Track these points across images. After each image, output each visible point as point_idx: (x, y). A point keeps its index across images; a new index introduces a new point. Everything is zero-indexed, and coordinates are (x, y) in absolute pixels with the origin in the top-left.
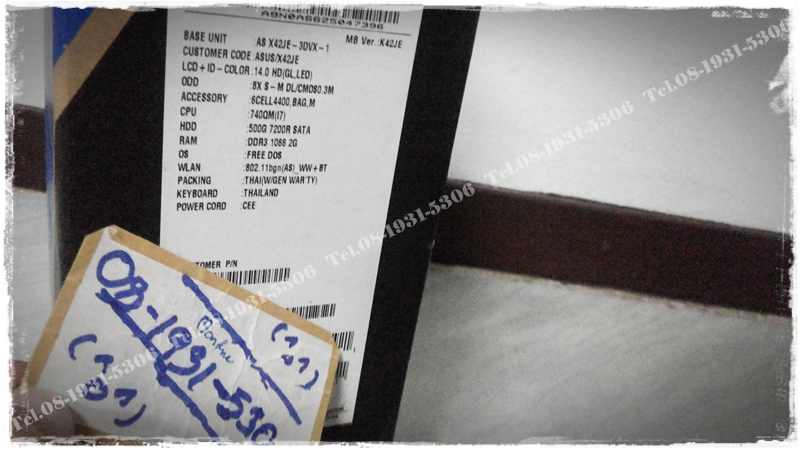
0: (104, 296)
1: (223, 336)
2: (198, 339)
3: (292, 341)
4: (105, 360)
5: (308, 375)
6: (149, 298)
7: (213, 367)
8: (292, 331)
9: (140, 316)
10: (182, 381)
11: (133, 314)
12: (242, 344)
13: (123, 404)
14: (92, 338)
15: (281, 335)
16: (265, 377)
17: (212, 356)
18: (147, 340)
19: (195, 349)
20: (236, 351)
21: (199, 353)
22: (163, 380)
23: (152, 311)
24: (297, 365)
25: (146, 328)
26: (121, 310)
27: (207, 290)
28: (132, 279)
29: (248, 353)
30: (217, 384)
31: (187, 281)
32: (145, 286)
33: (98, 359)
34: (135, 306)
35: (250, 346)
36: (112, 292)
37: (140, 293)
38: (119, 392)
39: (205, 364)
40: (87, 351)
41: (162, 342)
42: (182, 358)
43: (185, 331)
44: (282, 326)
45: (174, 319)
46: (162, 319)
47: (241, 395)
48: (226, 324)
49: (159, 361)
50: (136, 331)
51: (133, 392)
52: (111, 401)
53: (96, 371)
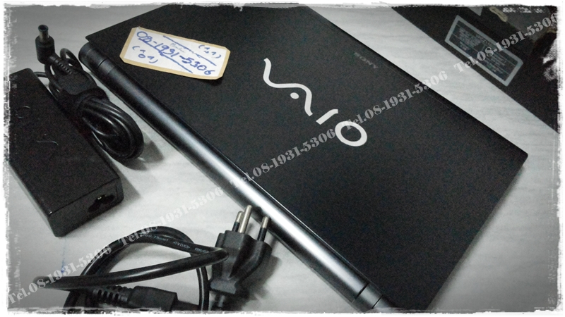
0: (140, 39)
1: (180, 47)
2: (171, 47)
4: (144, 51)
5: (217, 55)
6: (153, 40)
7: (178, 53)
9: (151, 43)
10: (169, 56)
11: (149, 43)
12: (188, 49)
13: (151, 59)
14: (138, 47)
16: (198, 55)
17: (177, 51)
18: (155, 47)
19: (171, 49)
20: (186, 50)
21: (174, 50)
22: (162, 54)
23: (155, 42)
24: (210, 54)
25: (154, 45)
26: (146, 42)
28: (147, 36)
29: (190, 50)
30: (181, 56)
31: (165, 37)
32: (151, 38)
34: (150, 41)
36: (142, 39)
38: (149, 57)
39: (175, 53)
41: (160, 48)
43: (167, 46)
44: (202, 45)
45: (163, 44)
46: (158, 44)
47: (189, 59)
48: (179, 45)
49: (160, 52)
50: (151, 46)
51: (153, 57)
52: (147, 59)
53: (142, 53)
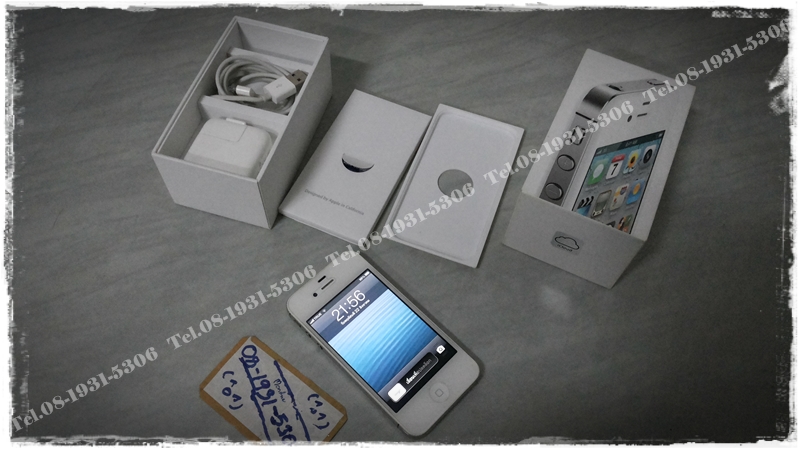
0: (241, 360)
1: (285, 389)
2: (272, 387)
3: (319, 404)
4: (235, 383)
5: (323, 423)
6: (258, 366)
7: (275, 401)
8: (320, 399)
9: (252, 371)
10: (260, 401)
11: (250, 369)
12: (292, 396)
13: (235, 401)
14: (232, 373)
15: (315, 399)
16: (298, 414)
17: (277, 396)
18: (252, 380)
19: (270, 390)
20: (288, 399)
21: (271, 393)
22: (253, 398)
23: (257, 370)
24: (318, 415)
25: (253, 377)
26: (246, 367)
27: (282, 368)
28: (254, 356)
29: (293, 400)
30: (274, 408)
31: (276, 363)
32: (258, 360)
33: (232, 381)
34: (252, 366)
35: (295, 397)
36: (245, 359)
37: (256, 362)
38: (234, 396)
39: (272, 398)
40: (229, 377)
41: (258, 383)
42: (264, 392)
43: (268, 382)
44: (317, 396)
45: (265, 376)
46: (260, 375)
47: (283, 417)
48: (287, 385)
49: (254, 391)
50: (249, 375)
51: (239, 398)
52: (231, 398)
53: (229, 385)
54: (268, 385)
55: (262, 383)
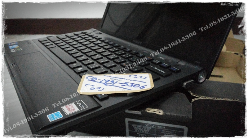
6: (98, 79)
10: (111, 84)
18: (100, 82)
26: (94, 81)
28: (93, 78)
30: (119, 83)
39: (114, 82)
47: (126, 83)
49: (104, 84)
54: (109, 81)
55: (105, 81)
